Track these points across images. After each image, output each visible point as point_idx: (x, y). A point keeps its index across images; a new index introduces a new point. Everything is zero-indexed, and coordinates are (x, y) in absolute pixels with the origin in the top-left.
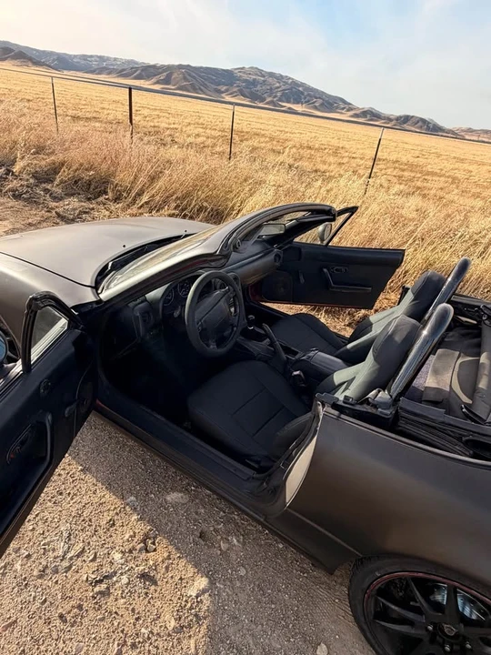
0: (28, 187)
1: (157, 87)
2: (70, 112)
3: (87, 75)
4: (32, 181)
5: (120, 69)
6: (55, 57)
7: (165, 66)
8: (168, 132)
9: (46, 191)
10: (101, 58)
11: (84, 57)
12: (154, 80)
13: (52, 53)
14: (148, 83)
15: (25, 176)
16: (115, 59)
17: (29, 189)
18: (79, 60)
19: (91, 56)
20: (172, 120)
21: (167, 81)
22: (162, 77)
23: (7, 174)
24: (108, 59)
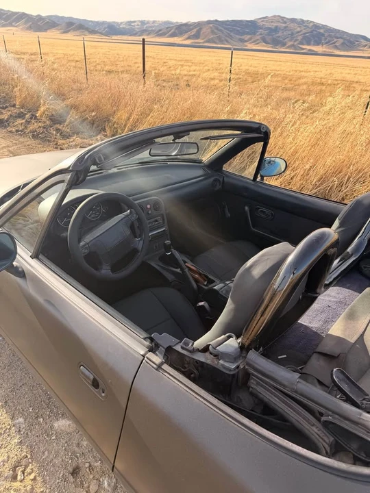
0: (44, 128)
1: (188, 42)
2: (107, 68)
3: (130, 38)
4: (48, 123)
5: (158, 29)
6: (106, 26)
7: (195, 23)
8: (185, 78)
9: (58, 130)
10: (143, 22)
11: (130, 23)
12: (186, 36)
13: (103, 23)
14: (180, 39)
15: (44, 119)
16: (154, 22)
17: (45, 130)
18: (124, 26)
19: (134, 22)
20: (194, 68)
21: (197, 36)
22: (193, 32)
23: (31, 118)
24: (148, 22)
